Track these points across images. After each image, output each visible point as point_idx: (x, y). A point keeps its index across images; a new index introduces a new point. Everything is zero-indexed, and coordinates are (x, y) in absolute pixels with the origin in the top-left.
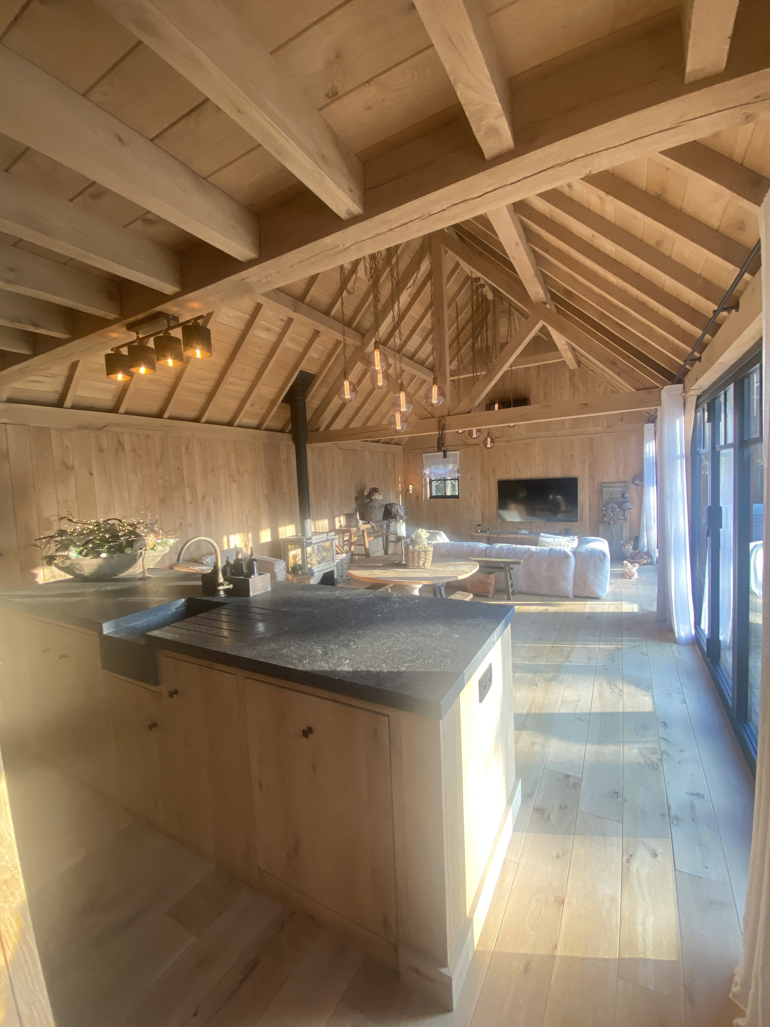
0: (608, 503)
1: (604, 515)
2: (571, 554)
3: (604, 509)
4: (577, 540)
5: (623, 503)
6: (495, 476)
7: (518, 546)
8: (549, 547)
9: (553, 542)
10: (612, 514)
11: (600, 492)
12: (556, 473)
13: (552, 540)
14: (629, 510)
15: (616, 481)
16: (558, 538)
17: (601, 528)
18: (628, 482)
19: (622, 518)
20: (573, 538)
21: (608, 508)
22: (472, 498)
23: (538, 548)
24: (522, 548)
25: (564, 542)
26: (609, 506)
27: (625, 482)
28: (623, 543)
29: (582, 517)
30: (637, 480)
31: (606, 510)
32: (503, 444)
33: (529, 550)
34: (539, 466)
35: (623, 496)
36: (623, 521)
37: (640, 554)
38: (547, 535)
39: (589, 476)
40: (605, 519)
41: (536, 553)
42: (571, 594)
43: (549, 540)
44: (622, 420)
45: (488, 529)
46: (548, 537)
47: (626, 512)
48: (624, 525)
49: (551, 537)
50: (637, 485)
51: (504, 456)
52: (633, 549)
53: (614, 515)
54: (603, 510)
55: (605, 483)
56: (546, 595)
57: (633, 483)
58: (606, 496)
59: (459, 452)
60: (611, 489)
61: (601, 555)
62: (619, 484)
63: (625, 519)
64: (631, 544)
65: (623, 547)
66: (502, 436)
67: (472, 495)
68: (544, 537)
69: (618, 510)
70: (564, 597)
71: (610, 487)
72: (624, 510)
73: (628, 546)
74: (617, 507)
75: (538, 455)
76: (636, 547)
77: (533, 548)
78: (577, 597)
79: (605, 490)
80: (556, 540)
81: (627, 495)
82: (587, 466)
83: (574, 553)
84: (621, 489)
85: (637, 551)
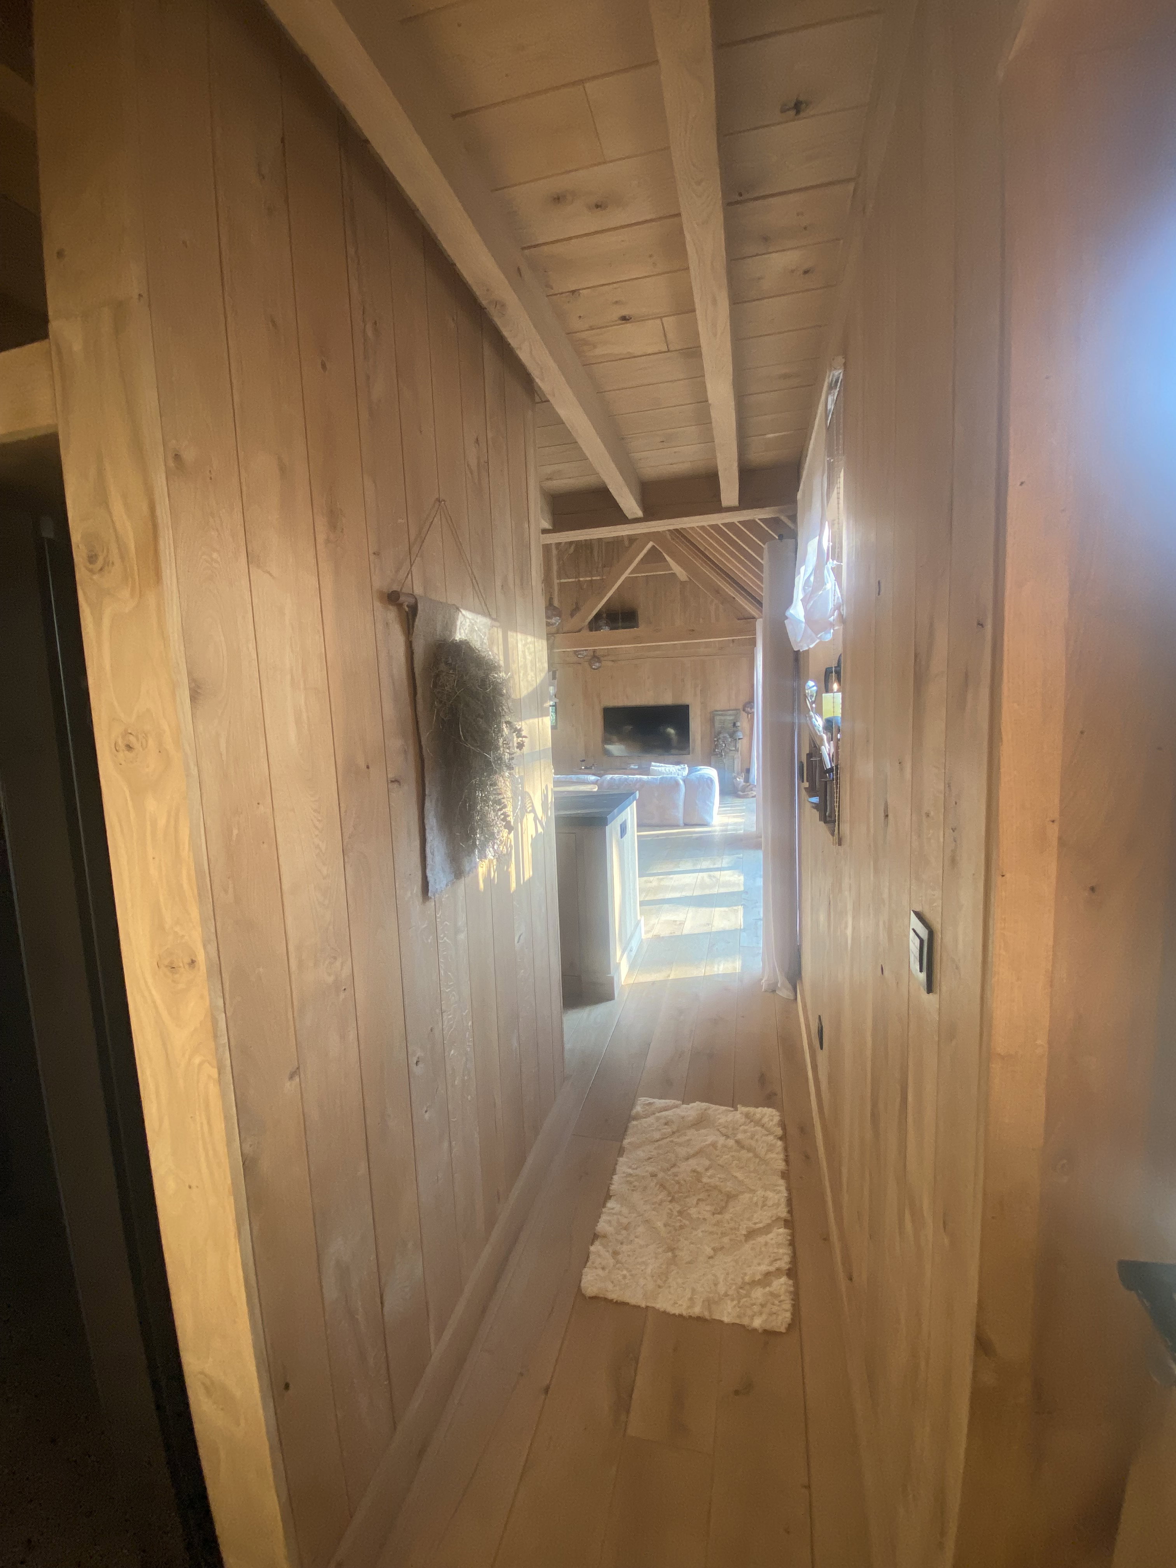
0: (720, 733)
1: (716, 746)
2: (681, 782)
3: (716, 739)
4: (687, 768)
5: (735, 732)
6: (600, 703)
7: (630, 776)
8: (661, 776)
9: (664, 771)
10: (724, 745)
11: (712, 721)
12: (667, 699)
13: (663, 768)
14: (740, 740)
15: (727, 708)
16: (669, 767)
17: (713, 759)
18: (739, 710)
19: (734, 749)
20: (683, 767)
21: (719, 738)
23: (650, 777)
24: (633, 778)
25: (675, 771)
26: (721, 736)
27: (737, 710)
28: (735, 776)
29: (693, 749)
30: (748, 708)
31: (717, 741)
32: (610, 664)
33: (641, 780)
34: (649, 691)
35: (734, 724)
36: (734, 752)
37: (750, 787)
38: (658, 764)
39: (701, 703)
40: (716, 750)
41: (648, 782)
42: (681, 823)
43: (660, 769)
45: (593, 765)
46: (659, 766)
47: (737, 742)
48: (735, 757)
49: (662, 766)
50: (748, 713)
51: (610, 678)
52: (744, 782)
53: (726, 746)
54: (715, 741)
55: (717, 711)
56: (657, 826)
57: (744, 710)
58: (717, 725)
60: (722, 718)
61: (709, 782)
62: (730, 712)
63: (737, 750)
64: (742, 776)
65: (734, 780)
66: (608, 655)
68: (655, 766)
69: (730, 740)
70: (677, 826)
71: (722, 715)
72: (736, 739)
73: (739, 779)
74: (728, 736)
75: (646, 679)
76: (747, 780)
77: (645, 777)
78: (686, 825)
79: (718, 718)
80: (667, 769)
81: (738, 724)
82: (698, 693)
83: (684, 781)
84: (732, 718)
85: (748, 784)
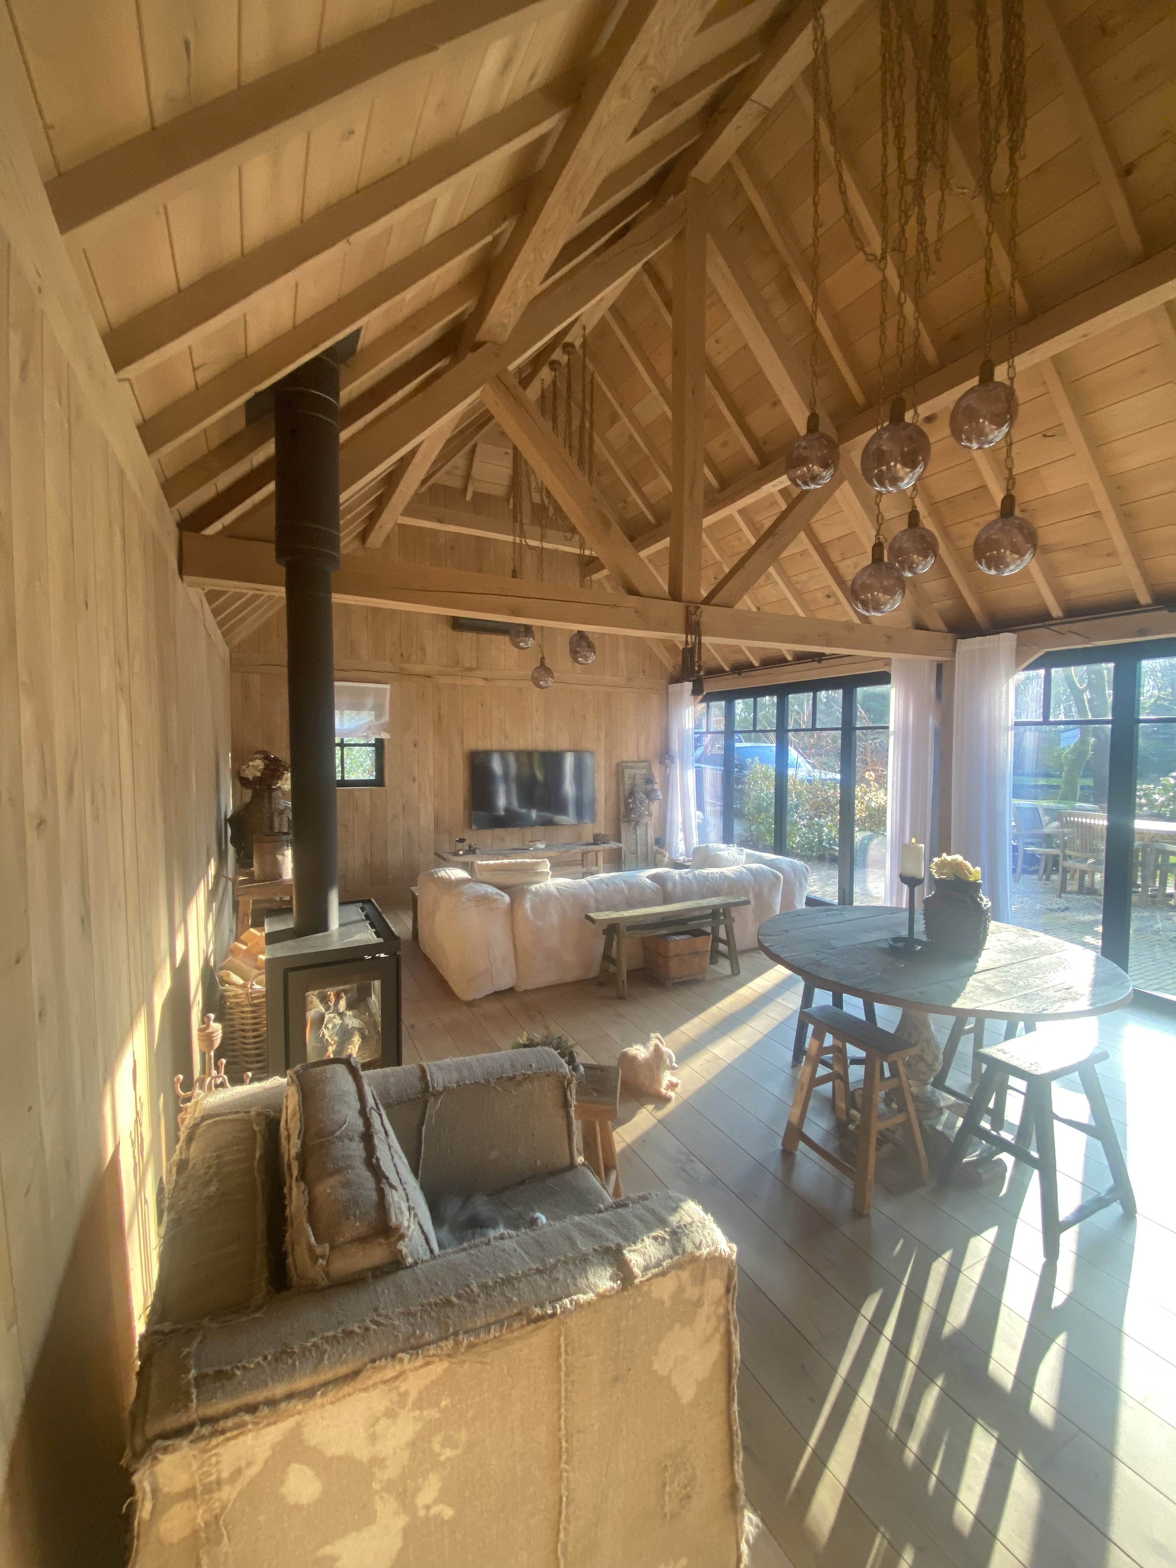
0: (631, 792)
3: (630, 801)
11: (620, 775)
15: (635, 759)
17: (624, 829)
18: (652, 761)
19: (647, 813)
21: (633, 800)
22: (416, 784)
26: (636, 796)
27: (649, 761)
32: (479, 683)
34: (537, 729)
35: (648, 781)
36: (647, 817)
39: (606, 751)
40: (632, 816)
44: (644, 672)
47: (653, 806)
48: (648, 825)
51: (480, 704)
53: (641, 809)
54: (629, 803)
55: (626, 762)
57: (661, 762)
58: (628, 781)
59: (388, 687)
60: (633, 771)
62: (641, 764)
66: (478, 668)
67: (414, 780)
69: (647, 801)
71: (631, 768)
72: (651, 801)
75: (537, 710)
79: (627, 772)
82: (603, 735)
84: (644, 771)
